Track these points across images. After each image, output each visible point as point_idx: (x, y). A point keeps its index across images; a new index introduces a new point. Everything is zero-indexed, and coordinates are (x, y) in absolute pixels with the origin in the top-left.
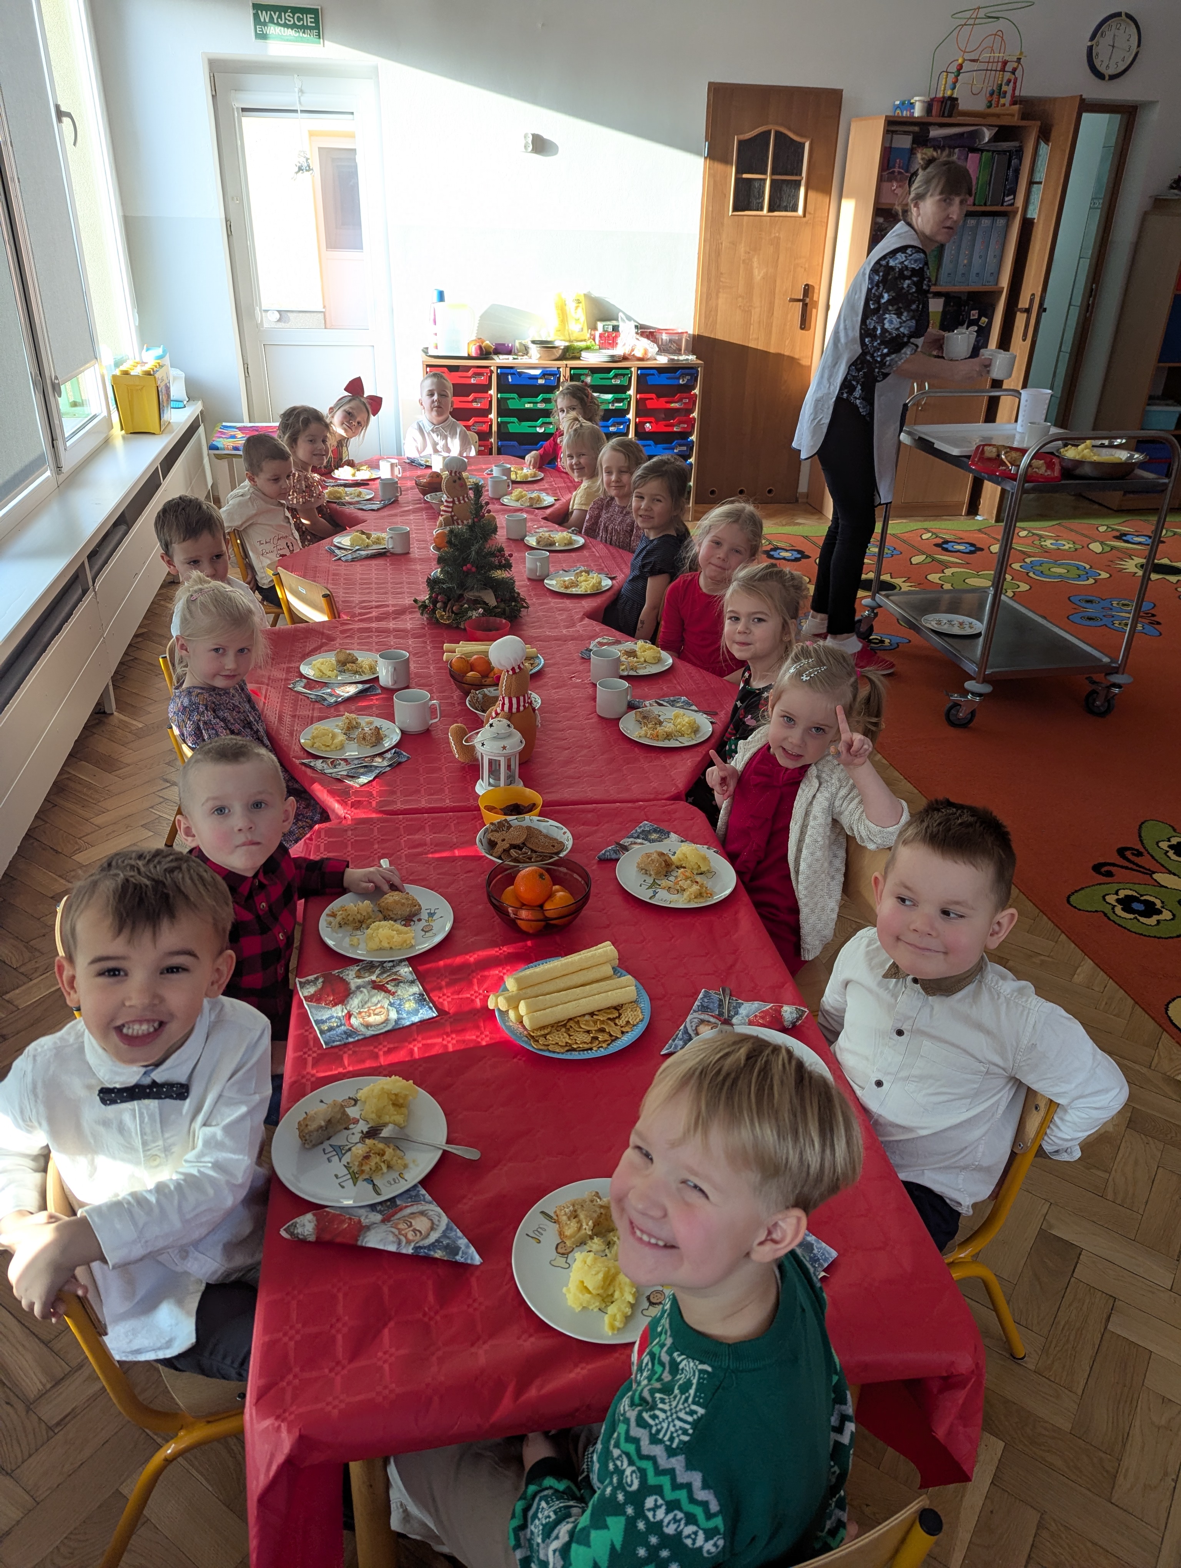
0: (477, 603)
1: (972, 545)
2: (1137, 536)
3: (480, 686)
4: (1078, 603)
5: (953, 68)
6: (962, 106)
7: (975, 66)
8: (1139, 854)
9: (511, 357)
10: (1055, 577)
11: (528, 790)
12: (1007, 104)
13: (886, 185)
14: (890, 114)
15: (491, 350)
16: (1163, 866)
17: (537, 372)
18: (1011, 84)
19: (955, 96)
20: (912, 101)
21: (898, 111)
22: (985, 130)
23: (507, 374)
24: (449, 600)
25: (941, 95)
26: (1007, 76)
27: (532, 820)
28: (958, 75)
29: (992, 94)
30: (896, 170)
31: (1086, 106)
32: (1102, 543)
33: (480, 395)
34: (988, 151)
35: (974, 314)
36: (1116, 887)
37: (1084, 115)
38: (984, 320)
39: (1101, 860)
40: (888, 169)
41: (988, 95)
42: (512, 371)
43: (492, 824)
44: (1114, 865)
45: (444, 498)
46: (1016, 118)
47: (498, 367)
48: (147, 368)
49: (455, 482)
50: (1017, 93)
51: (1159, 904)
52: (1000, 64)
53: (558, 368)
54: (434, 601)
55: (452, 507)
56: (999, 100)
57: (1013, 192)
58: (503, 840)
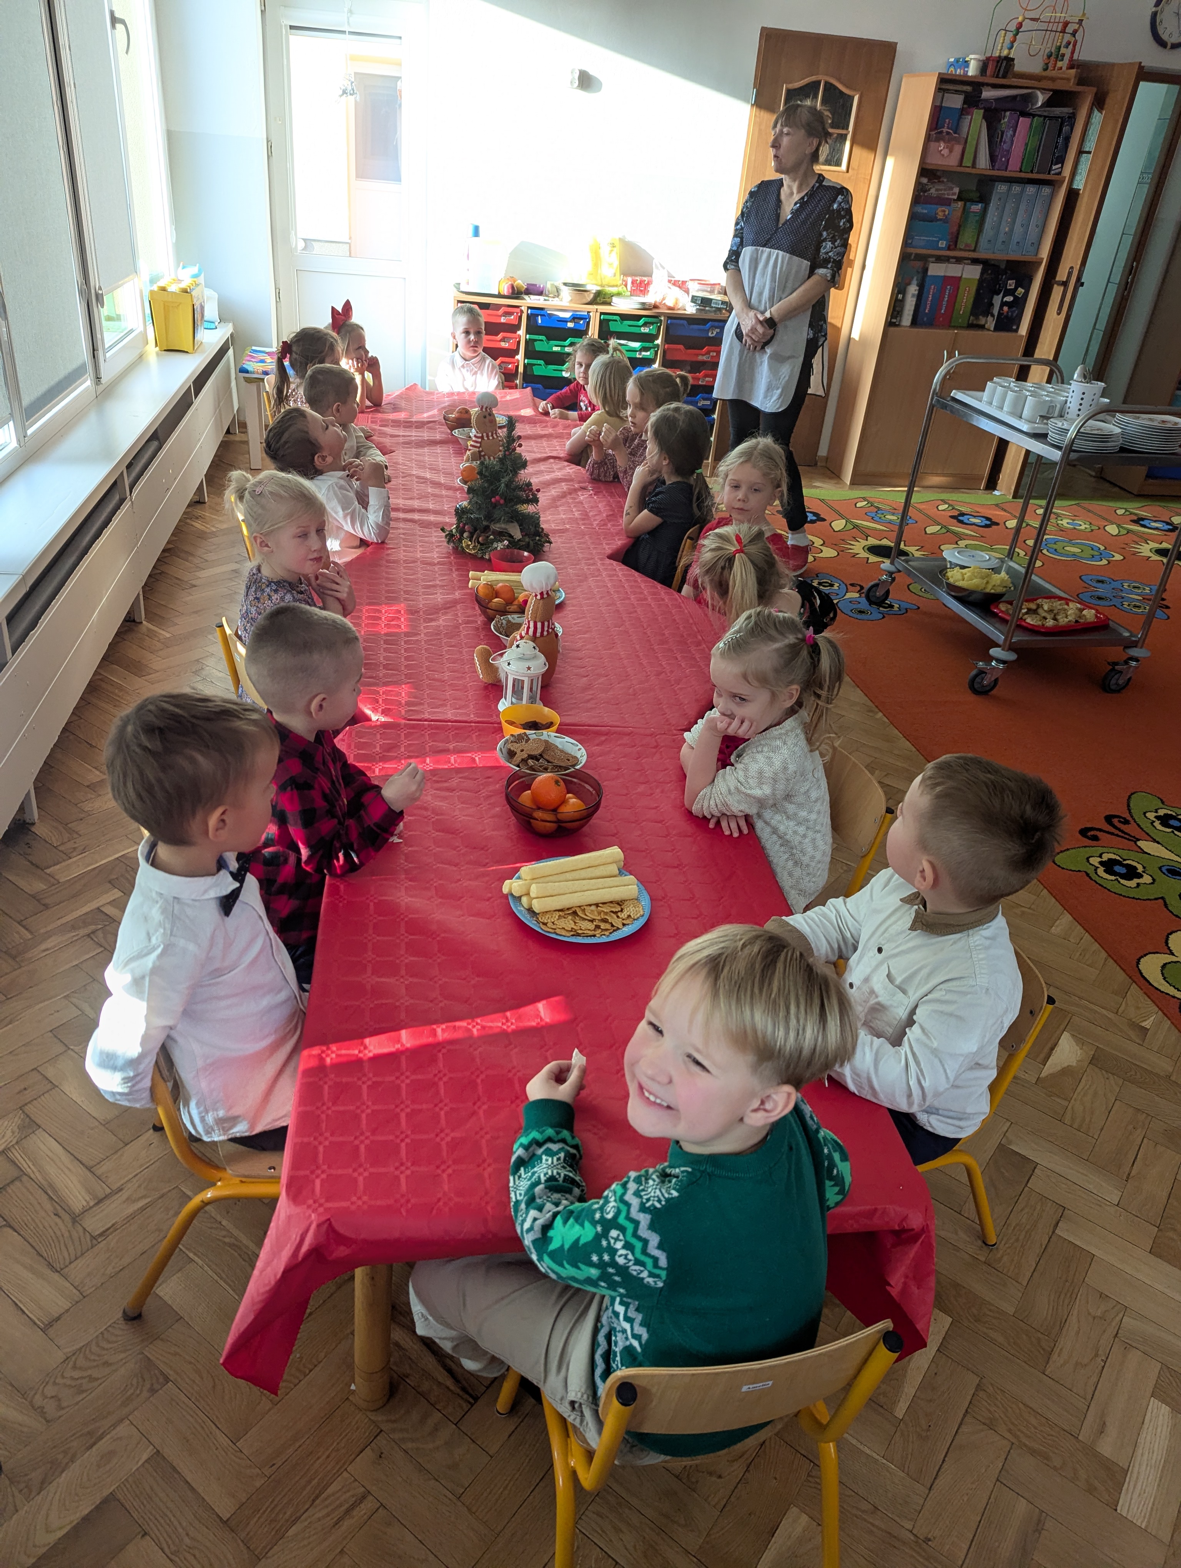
0: (501, 535)
1: (988, 519)
2: (1155, 521)
3: (504, 612)
4: (1090, 583)
5: (1013, 27)
6: (1018, 67)
7: (1036, 25)
8: (1126, 822)
9: (542, 298)
10: (1067, 556)
11: (546, 709)
12: (1064, 68)
13: (933, 145)
14: (944, 71)
15: (523, 290)
16: (1148, 834)
17: (567, 315)
18: (1071, 46)
19: (1011, 56)
20: (967, 59)
21: (952, 69)
22: (1039, 93)
23: (538, 315)
24: (475, 530)
25: (997, 55)
26: (1068, 37)
27: (549, 735)
28: (1017, 34)
29: (1049, 56)
30: (945, 130)
31: (1145, 74)
32: (1119, 526)
33: (509, 335)
34: (1040, 116)
35: (1011, 284)
36: (1101, 850)
37: (1143, 85)
38: (1021, 291)
39: (1089, 825)
40: (936, 129)
41: (1045, 57)
42: (542, 312)
43: (512, 735)
44: (1100, 830)
45: (473, 432)
46: (1072, 81)
47: (529, 308)
48: (184, 285)
49: (485, 417)
50: (1075, 57)
51: (1140, 869)
52: (1061, 25)
53: (589, 312)
54: (461, 531)
55: (480, 443)
56: (1056, 64)
57: (1061, 160)
58: (522, 751)
